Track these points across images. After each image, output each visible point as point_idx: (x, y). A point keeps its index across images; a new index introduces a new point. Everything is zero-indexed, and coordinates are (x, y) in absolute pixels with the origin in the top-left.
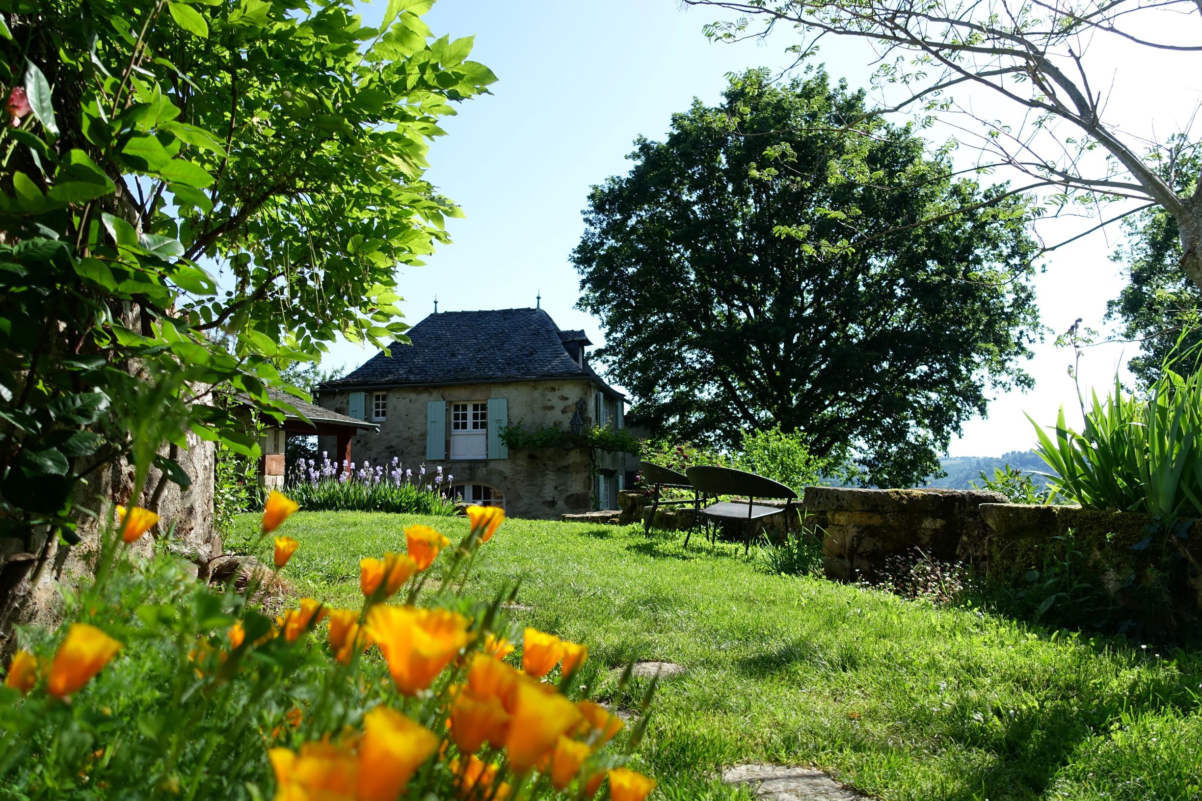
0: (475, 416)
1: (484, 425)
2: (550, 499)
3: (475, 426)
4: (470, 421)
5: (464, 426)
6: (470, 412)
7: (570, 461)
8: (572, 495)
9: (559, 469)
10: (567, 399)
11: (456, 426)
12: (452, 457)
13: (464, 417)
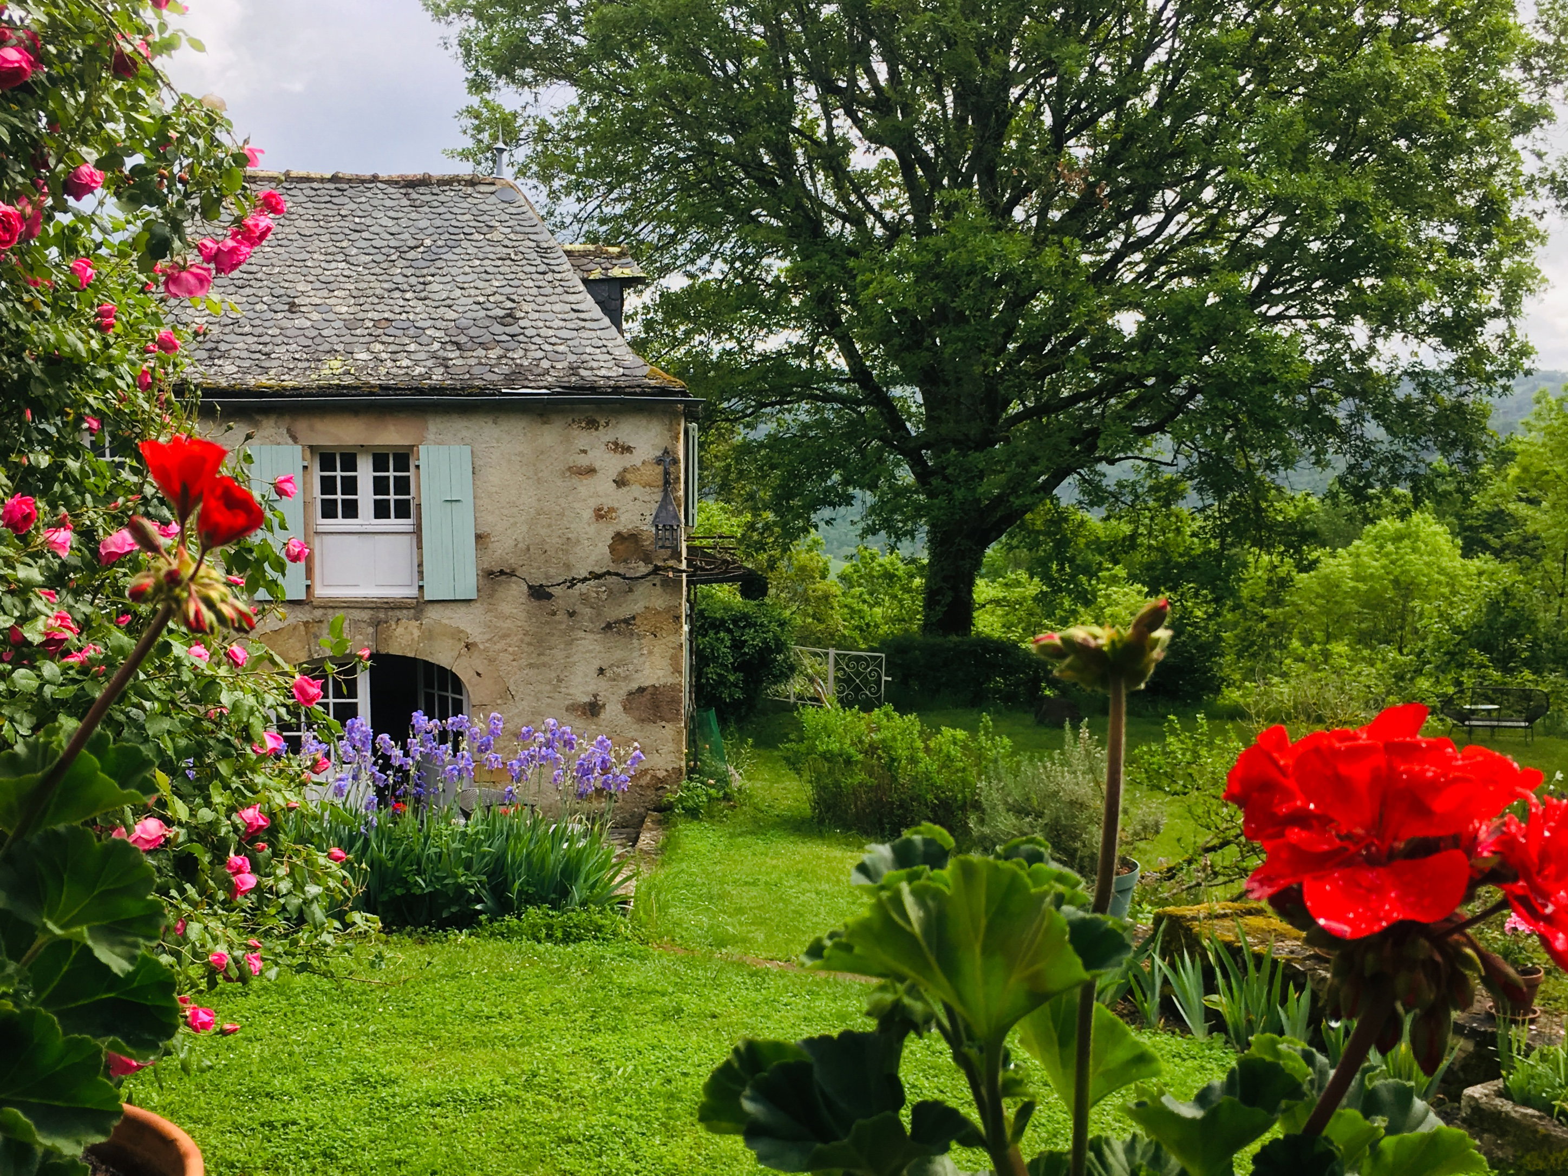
0: (380, 486)
1: (403, 510)
2: (586, 699)
3: (381, 511)
4: (366, 496)
5: (351, 510)
6: (365, 474)
7: (638, 608)
8: (641, 690)
9: (609, 626)
10: (628, 449)
11: (329, 511)
12: (320, 591)
13: (350, 486)
